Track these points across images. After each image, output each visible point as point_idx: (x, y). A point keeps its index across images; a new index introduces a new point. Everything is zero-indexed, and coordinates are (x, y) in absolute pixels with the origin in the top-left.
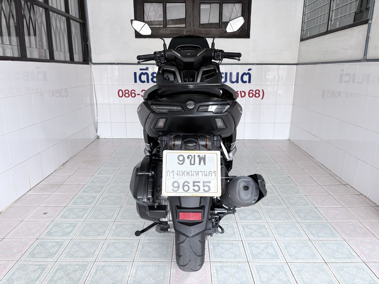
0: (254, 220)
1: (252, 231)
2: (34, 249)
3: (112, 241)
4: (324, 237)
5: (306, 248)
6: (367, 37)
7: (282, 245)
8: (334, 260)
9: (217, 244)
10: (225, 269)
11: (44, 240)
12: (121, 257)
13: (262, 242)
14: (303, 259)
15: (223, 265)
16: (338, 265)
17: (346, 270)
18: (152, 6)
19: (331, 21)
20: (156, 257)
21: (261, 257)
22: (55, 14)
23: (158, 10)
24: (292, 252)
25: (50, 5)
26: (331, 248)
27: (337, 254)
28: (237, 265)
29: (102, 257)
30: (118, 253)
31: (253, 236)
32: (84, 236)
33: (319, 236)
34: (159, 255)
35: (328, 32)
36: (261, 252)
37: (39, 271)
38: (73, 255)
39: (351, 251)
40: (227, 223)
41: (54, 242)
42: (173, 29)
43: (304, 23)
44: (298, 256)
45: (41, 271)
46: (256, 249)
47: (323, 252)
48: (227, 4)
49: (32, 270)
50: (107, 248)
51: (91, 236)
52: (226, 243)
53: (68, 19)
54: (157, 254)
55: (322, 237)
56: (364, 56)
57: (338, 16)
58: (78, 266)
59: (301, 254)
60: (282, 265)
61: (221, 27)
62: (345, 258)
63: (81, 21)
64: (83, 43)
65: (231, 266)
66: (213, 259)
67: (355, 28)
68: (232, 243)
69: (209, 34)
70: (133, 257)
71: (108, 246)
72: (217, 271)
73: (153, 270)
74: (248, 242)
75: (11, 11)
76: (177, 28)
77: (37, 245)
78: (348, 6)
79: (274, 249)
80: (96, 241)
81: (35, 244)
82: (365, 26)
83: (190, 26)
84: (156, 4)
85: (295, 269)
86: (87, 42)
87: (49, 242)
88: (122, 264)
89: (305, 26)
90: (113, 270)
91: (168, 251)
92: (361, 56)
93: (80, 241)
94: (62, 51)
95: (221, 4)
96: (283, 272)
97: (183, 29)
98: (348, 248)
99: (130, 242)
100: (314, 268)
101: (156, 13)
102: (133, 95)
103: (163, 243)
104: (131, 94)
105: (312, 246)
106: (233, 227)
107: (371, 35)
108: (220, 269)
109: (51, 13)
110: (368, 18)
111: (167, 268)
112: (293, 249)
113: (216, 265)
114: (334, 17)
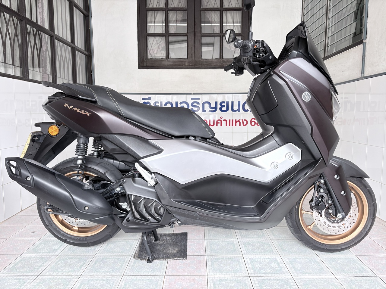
0: (257, 237)
1: (254, 248)
2: (16, 264)
3: (102, 257)
5: (313, 263)
6: (363, 56)
7: (288, 261)
8: (344, 274)
9: (216, 259)
10: (223, 283)
11: (28, 256)
12: (110, 272)
13: (265, 258)
14: (310, 273)
15: (221, 279)
16: (349, 279)
17: (358, 283)
18: (155, 40)
19: (328, 47)
20: (148, 271)
21: (264, 272)
22: (61, 43)
23: (161, 43)
24: (298, 267)
25: (56, 33)
26: (341, 263)
27: (347, 269)
28: (237, 279)
29: (89, 272)
30: (107, 268)
31: (255, 252)
35: (325, 58)
36: (264, 267)
37: (17, 284)
38: (58, 270)
39: (363, 265)
40: (228, 241)
41: (38, 258)
42: (175, 60)
44: (304, 270)
45: (20, 285)
46: (259, 264)
47: (331, 267)
49: (11, 283)
50: (95, 264)
52: (226, 259)
53: (74, 50)
54: (149, 269)
56: (362, 73)
57: (334, 41)
58: (61, 280)
59: (308, 269)
60: (287, 279)
61: (221, 58)
62: (357, 273)
63: (86, 53)
64: (88, 74)
65: (230, 280)
66: (211, 273)
67: (351, 50)
68: (233, 259)
69: (210, 65)
70: (123, 271)
71: (96, 262)
72: (214, 284)
73: (144, 284)
74: (249, 258)
75: (16, 34)
76: (179, 60)
77: (20, 261)
78: (343, 31)
79: (278, 264)
80: (85, 257)
81: (18, 260)
82: (361, 46)
83: (192, 57)
84: (159, 37)
85: (302, 283)
86: (92, 73)
87: (33, 258)
88: (110, 278)
90: (100, 284)
91: (162, 266)
92: (359, 76)
93: (66, 257)
94: (66, 79)
95: (221, 36)
96: (288, 286)
97: (185, 60)
98: (359, 263)
99: (121, 257)
100: (323, 282)
101: (159, 46)
105: (320, 261)
106: (234, 244)
107: (367, 53)
108: (218, 283)
109: (56, 41)
110: (362, 39)
111: (159, 281)
112: (298, 264)
113: (213, 279)
114: (331, 43)
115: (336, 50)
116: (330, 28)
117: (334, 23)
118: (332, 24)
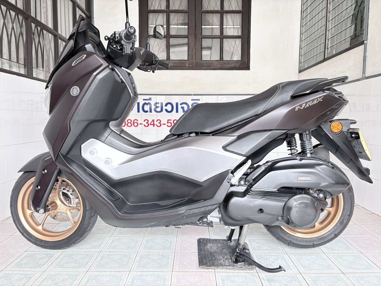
1: (260, 245)
2: (22, 260)
3: (107, 253)
4: (339, 250)
5: (320, 260)
6: (364, 56)
8: (352, 270)
10: (232, 278)
11: (33, 252)
12: (116, 268)
13: (271, 254)
14: (317, 270)
15: (229, 275)
16: (356, 275)
17: (366, 279)
18: (156, 41)
19: (328, 49)
20: (155, 267)
22: (64, 43)
23: (162, 45)
24: (305, 264)
25: (59, 32)
26: (347, 260)
27: (355, 265)
28: (245, 275)
29: (96, 267)
30: (113, 264)
31: (261, 249)
32: (77, 249)
33: (333, 249)
34: (159, 265)
35: (325, 60)
36: (271, 263)
37: (24, 280)
38: (64, 266)
39: (370, 262)
41: (43, 254)
42: (176, 61)
43: (301, 56)
44: (311, 267)
45: (26, 280)
46: (266, 261)
47: (339, 264)
48: (227, 39)
49: (17, 279)
50: (101, 260)
51: (84, 249)
54: (156, 265)
55: (337, 250)
56: (363, 74)
57: (334, 43)
58: (68, 276)
59: (316, 266)
60: (295, 275)
61: (222, 59)
62: (364, 269)
65: (238, 276)
67: (351, 50)
69: (210, 67)
70: (130, 267)
71: (102, 258)
72: (223, 280)
73: (152, 279)
74: (256, 254)
76: (180, 61)
77: (25, 257)
78: (344, 32)
79: (285, 261)
80: (90, 253)
81: (23, 256)
82: (362, 47)
83: (192, 59)
85: (310, 279)
87: (38, 254)
88: (117, 274)
89: (302, 59)
90: (107, 280)
91: (169, 262)
92: (360, 76)
93: (72, 253)
95: (222, 38)
96: (297, 282)
97: (185, 62)
98: (366, 259)
99: (127, 254)
100: (331, 278)
101: (160, 48)
102: (136, 124)
103: (163, 255)
104: (134, 123)
105: (326, 258)
107: (368, 54)
108: (226, 279)
109: (60, 41)
110: (363, 40)
111: (167, 277)
112: (305, 261)
113: (221, 275)
114: (331, 45)
115: (336, 52)
116: (330, 31)
117: (334, 25)
118: (332, 26)
